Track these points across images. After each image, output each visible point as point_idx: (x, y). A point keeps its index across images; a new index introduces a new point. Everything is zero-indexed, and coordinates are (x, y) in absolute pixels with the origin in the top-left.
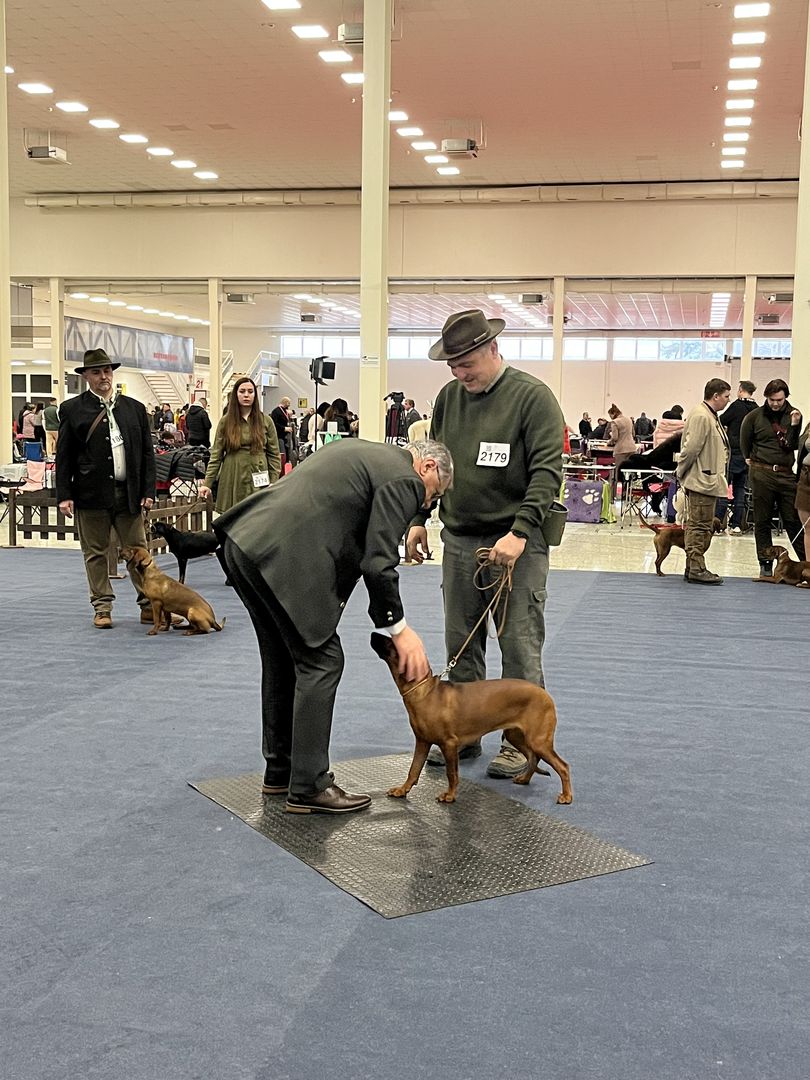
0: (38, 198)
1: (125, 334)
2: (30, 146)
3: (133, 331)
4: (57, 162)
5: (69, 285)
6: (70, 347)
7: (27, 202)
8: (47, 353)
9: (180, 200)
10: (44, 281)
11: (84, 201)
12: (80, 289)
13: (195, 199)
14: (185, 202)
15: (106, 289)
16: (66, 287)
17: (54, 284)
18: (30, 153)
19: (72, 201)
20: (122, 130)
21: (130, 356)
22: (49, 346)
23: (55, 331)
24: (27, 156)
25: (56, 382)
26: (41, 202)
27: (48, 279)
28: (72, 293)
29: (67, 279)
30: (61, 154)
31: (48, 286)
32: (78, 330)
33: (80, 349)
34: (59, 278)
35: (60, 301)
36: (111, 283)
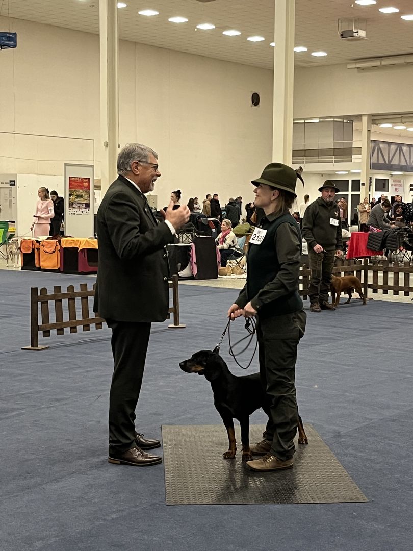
0: (355, 63)
2: (342, 31)
4: (360, 39)
5: (375, 119)
6: (374, 160)
7: (349, 66)
8: (359, 165)
10: (359, 117)
11: (386, 62)
12: (385, 121)
15: (399, 120)
16: (373, 120)
17: (365, 119)
18: (342, 35)
19: (377, 63)
20: (402, 13)
22: (360, 161)
23: (364, 151)
24: (340, 37)
25: (363, 184)
26: (358, 65)
27: (361, 116)
28: (380, 124)
29: (373, 115)
30: (362, 33)
31: (361, 120)
32: (380, 149)
33: (381, 161)
34: (368, 115)
35: (368, 130)
36: (402, 116)
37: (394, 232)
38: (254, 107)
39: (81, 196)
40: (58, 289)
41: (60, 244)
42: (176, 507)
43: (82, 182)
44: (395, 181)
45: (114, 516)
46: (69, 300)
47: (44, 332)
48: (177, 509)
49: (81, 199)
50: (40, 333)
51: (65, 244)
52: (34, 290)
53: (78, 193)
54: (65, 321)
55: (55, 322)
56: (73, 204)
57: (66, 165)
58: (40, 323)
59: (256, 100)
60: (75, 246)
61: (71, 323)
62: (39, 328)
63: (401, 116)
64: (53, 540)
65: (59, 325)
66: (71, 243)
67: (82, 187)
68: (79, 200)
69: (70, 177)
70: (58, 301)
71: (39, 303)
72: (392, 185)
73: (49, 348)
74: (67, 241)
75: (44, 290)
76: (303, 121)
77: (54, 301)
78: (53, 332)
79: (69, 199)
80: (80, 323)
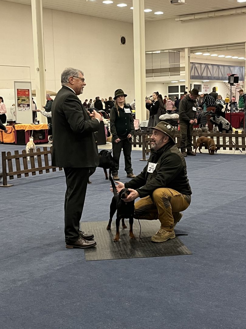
1: (215, 67)
3: (218, 66)
4: (182, 4)
5: (192, 50)
6: (192, 74)
7: (176, 20)
8: (184, 77)
9: (233, 12)
10: (183, 49)
11: (197, 17)
12: (198, 51)
13: (239, 11)
14: (235, 12)
15: (206, 50)
16: (191, 51)
17: (186, 50)
19: (192, 17)
21: (217, 76)
22: (184, 74)
23: (187, 69)
24: (170, 3)
25: (187, 88)
26: (181, 19)
27: (184, 48)
28: (195, 53)
29: (191, 48)
30: (183, 1)
31: (184, 51)
32: (195, 67)
33: (197, 74)
34: (188, 48)
35: (189, 57)
36: (208, 47)
37: (205, 114)
38: (123, 45)
39: (24, 100)
40: (17, 152)
41: (14, 128)
42: (91, 262)
43: (25, 92)
44: (205, 85)
45: (58, 268)
46: (23, 158)
47: (10, 177)
48: (91, 263)
49: (25, 102)
50: (8, 177)
51: (17, 128)
52: (3, 153)
53: (23, 99)
54: (21, 170)
55: (16, 171)
56: (20, 105)
57: (15, 82)
58: (8, 172)
59: (123, 41)
60: (23, 129)
61: (25, 171)
62: (7, 175)
63: (206, 48)
64: (27, 281)
65: (19, 172)
66: (20, 127)
67: (25, 95)
68: (23, 102)
69: (17, 89)
70: (17, 159)
71: (7, 160)
72: (203, 88)
73: (13, 185)
74: (18, 126)
75: (9, 153)
76: (151, 53)
77: (15, 159)
78: (15, 176)
79: (18, 102)
80: (30, 171)
